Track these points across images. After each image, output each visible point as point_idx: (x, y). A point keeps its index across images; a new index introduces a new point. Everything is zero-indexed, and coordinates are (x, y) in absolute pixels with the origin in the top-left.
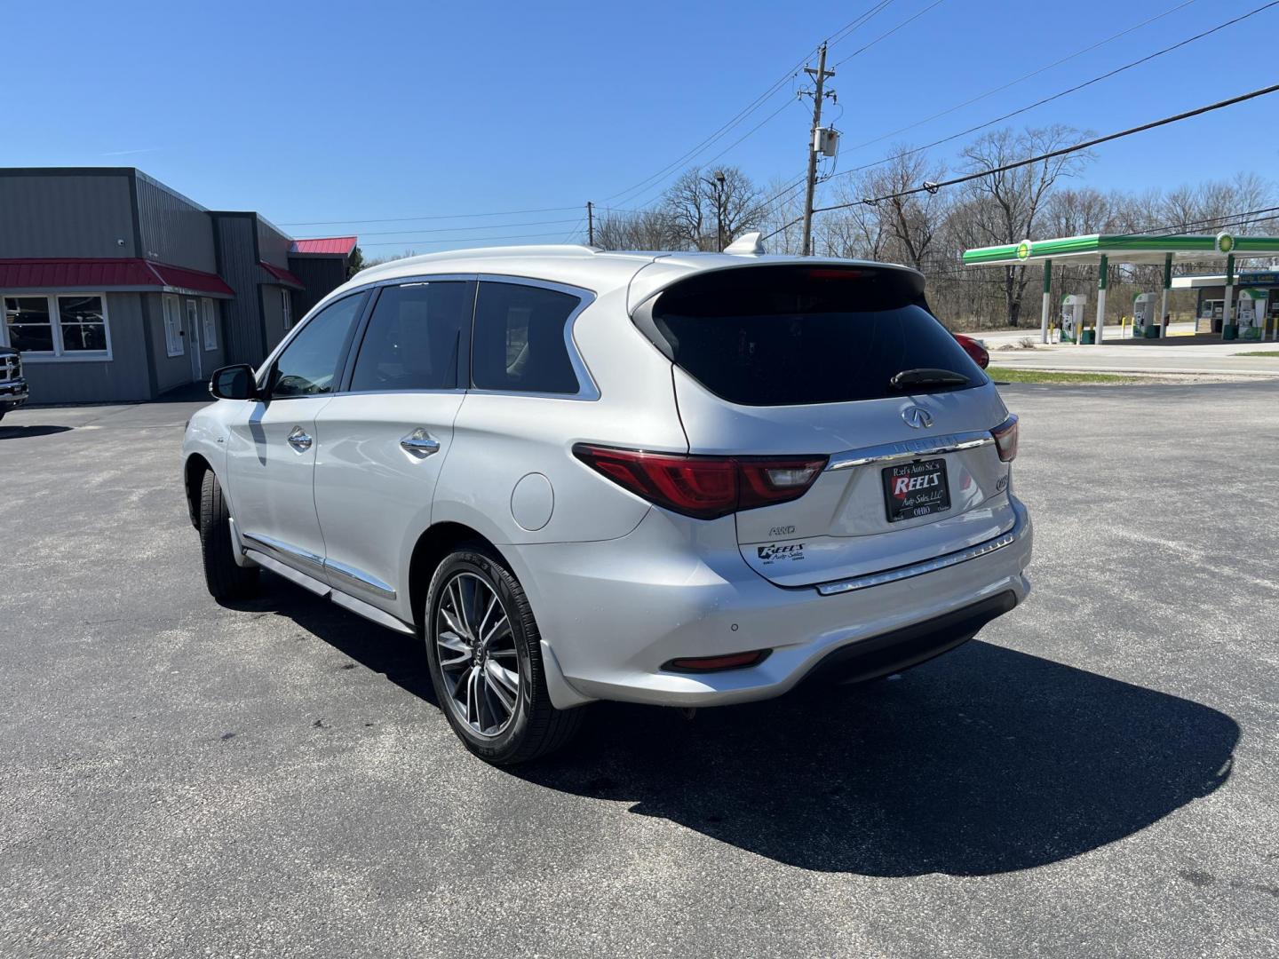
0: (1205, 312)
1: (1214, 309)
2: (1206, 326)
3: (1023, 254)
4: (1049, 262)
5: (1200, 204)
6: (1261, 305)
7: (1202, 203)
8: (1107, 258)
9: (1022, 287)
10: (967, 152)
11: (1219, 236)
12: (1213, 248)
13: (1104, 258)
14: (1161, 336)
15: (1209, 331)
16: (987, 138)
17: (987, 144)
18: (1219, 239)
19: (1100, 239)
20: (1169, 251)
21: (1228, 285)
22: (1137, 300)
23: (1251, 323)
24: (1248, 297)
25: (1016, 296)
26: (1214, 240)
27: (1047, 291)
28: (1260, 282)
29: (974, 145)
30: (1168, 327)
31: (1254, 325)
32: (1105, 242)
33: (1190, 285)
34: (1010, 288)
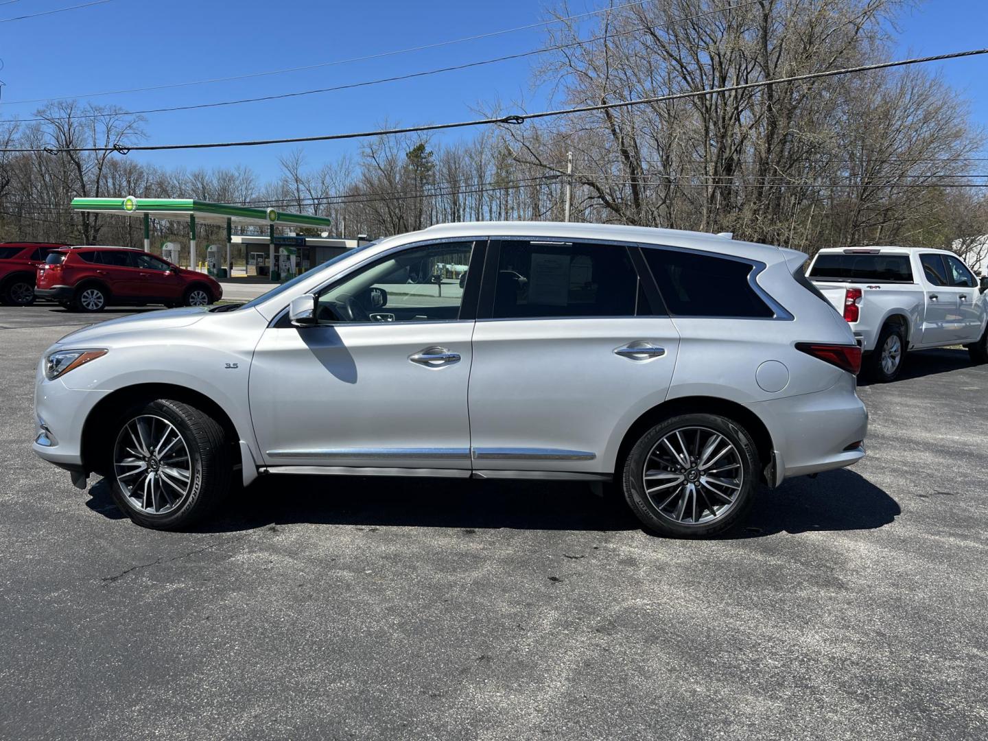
0: (251, 261)
1: (257, 260)
2: (253, 271)
3: (129, 207)
4: (146, 215)
5: (215, 184)
6: (293, 258)
7: (215, 182)
8: (194, 218)
9: (97, 231)
10: (39, 113)
11: (269, 210)
12: (265, 218)
13: (192, 217)
14: (228, 276)
15: (255, 274)
16: (56, 104)
17: (57, 110)
18: (268, 212)
19: (195, 203)
20: (229, 216)
21: (271, 243)
22: (209, 250)
23: (288, 270)
24: (286, 253)
25: (92, 238)
26: (265, 212)
27: (148, 238)
28: (287, 243)
29: (45, 108)
30: (232, 271)
31: (291, 272)
32: (198, 206)
33: (241, 242)
34: (86, 231)
